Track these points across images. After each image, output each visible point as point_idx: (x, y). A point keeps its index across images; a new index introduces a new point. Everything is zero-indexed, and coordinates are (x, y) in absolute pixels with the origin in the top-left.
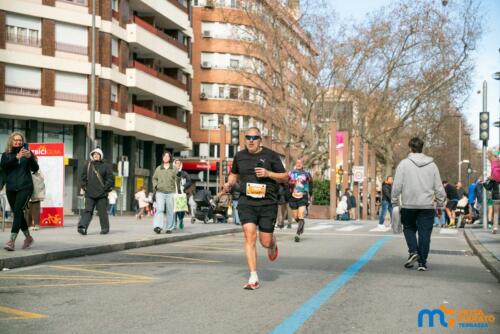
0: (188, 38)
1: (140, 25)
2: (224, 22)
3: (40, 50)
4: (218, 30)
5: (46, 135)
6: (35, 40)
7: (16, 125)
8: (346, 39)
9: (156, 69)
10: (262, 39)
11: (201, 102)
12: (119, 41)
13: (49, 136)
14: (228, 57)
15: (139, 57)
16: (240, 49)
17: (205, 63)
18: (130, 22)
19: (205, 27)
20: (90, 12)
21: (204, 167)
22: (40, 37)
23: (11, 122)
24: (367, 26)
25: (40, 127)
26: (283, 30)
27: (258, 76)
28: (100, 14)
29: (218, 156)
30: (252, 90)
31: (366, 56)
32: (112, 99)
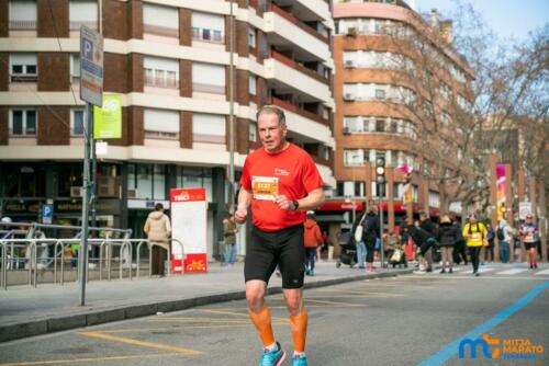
0: (329, 70)
1: (277, 59)
2: (368, 50)
3: (177, 92)
4: (361, 59)
5: (185, 179)
6: (172, 82)
7: (155, 170)
8: (506, 61)
9: (296, 104)
10: (410, 65)
11: (343, 138)
12: (257, 77)
13: (188, 180)
14: (373, 87)
15: (277, 93)
16: (386, 78)
17: (348, 95)
18: (267, 58)
19: (347, 57)
20: (228, 50)
21: (350, 207)
22: (177, 78)
23: (150, 168)
24: (530, 46)
25: (179, 171)
26: (434, 54)
27: (406, 106)
28: (237, 51)
29: (365, 195)
30: (400, 122)
31: (529, 78)
32: (251, 138)
